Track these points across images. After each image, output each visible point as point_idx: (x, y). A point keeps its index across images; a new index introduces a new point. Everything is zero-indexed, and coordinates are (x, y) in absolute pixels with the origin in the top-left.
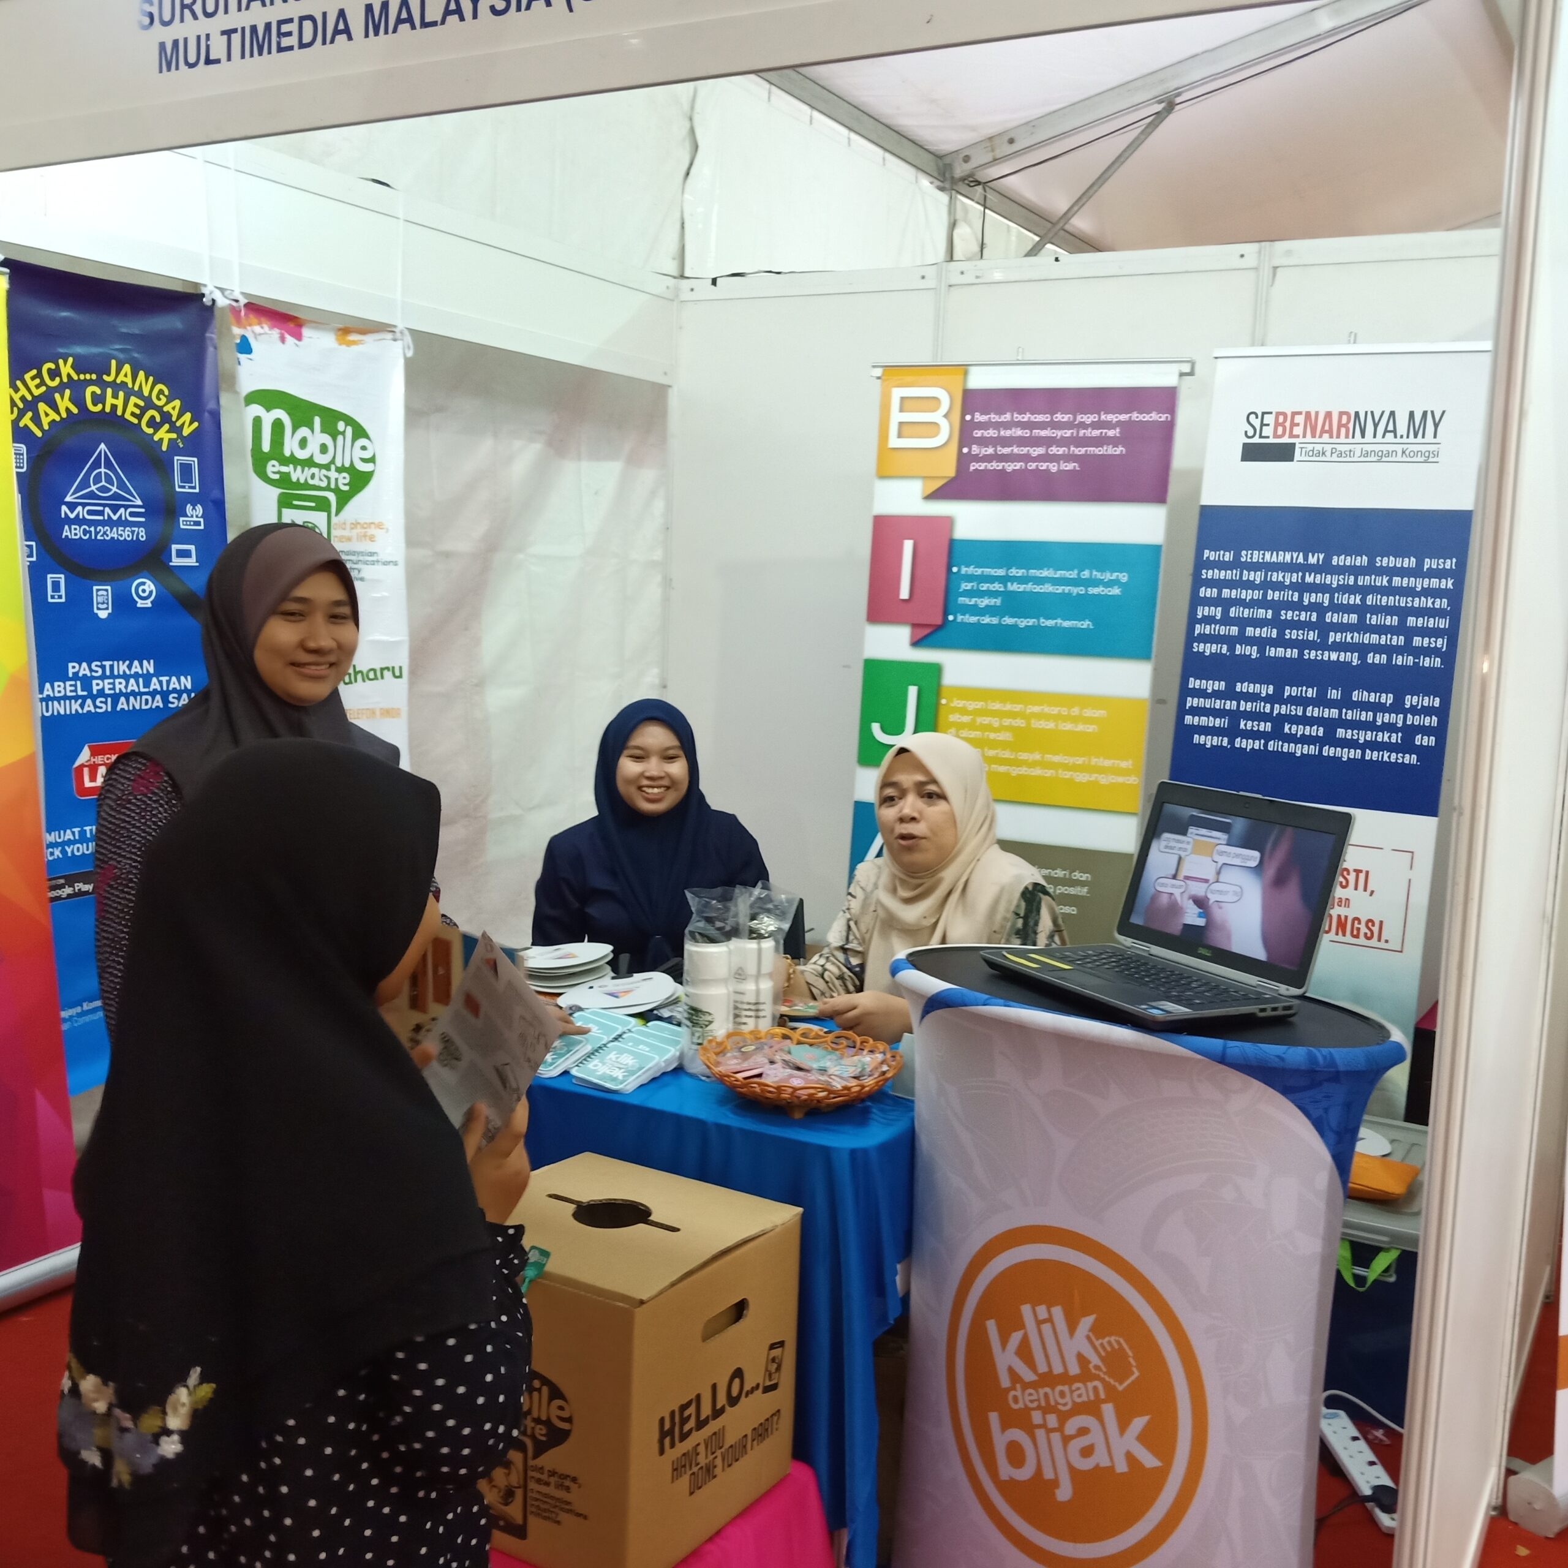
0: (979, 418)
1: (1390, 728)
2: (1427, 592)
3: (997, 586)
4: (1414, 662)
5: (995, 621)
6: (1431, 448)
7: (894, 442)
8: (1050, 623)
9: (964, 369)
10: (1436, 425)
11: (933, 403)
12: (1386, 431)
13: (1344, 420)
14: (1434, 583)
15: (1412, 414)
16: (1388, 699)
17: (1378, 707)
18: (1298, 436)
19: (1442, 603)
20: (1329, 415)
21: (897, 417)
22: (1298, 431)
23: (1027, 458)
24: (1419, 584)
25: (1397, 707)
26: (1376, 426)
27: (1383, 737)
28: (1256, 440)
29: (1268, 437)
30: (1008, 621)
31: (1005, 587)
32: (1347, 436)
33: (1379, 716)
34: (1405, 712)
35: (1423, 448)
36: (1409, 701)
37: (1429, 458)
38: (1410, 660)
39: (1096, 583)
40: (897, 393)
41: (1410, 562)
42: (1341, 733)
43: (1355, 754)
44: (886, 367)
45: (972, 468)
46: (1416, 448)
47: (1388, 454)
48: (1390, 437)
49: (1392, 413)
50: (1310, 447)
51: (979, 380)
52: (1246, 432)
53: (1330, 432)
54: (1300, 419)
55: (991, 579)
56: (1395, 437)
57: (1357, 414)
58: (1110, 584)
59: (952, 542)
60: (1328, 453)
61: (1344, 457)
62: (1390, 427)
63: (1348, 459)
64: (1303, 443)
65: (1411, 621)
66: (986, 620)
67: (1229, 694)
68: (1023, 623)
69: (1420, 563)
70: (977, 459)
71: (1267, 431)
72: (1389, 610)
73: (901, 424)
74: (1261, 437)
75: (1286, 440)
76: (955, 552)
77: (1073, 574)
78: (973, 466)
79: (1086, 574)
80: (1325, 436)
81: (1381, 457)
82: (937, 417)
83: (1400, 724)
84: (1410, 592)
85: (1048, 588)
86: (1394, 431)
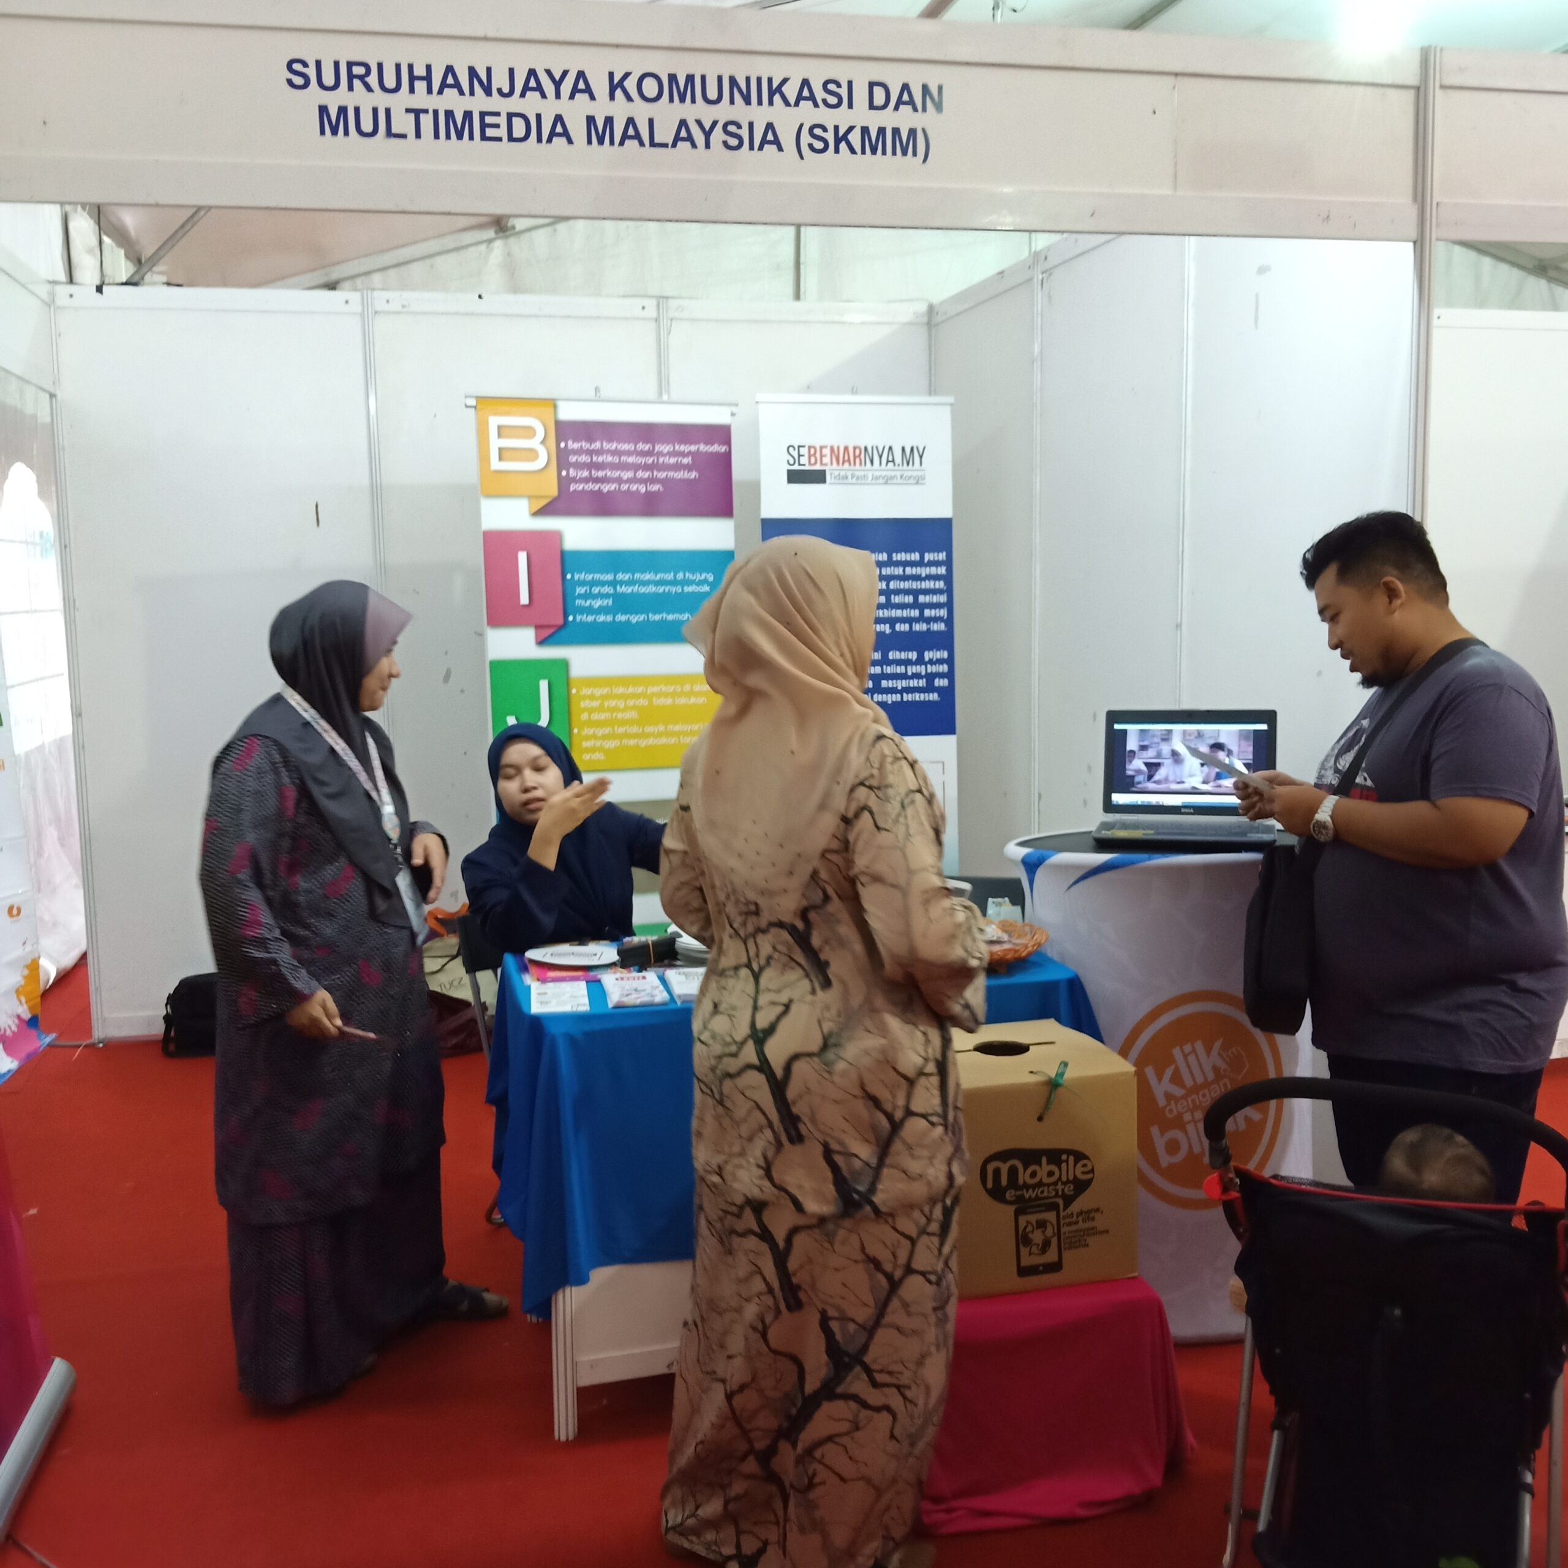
0: (572, 445)
1: (917, 676)
2: (929, 577)
3: (606, 589)
4: (927, 628)
5: (609, 618)
6: (920, 473)
7: (496, 465)
8: (657, 617)
9: (552, 403)
10: (921, 457)
11: (529, 432)
12: (888, 461)
13: (857, 453)
14: (933, 570)
15: (903, 449)
16: (913, 655)
17: (907, 662)
18: (826, 465)
19: (940, 584)
20: (846, 449)
21: (495, 444)
22: (826, 460)
23: (619, 481)
24: (924, 571)
25: (920, 661)
26: (881, 457)
27: (914, 683)
28: (796, 467)
29: (804, 465)
30: (621, 618)
31: (615, 589)
32: (861, 464)
33: (909, 668)
34: (926, 664)
35: (915, 474)
36: (928, 655)
37: (919, 481)
38: (924, 627)
39: (690, 583)
40: (494, 423)
41: (915, 556)
42: (884, 684)
43: (897, 697)
44: (479, 399)
45: (572, 489)
46: (909, 474)
47: (892, 478)
48: (891, 464)
49: (890, 448)
50: (837, 473)
51: (567, 412)
52: (788, 461)
53: (849, 460)
54: (827, 451)
55: (602, 583)
56: (894, 465)
57: (866, 449)
58: (700, 583)
59: (563, 553)
60: (850, 477)
61: (861, 480)
62: (890, 459)
63: (863, 482)
64: (832, 470)
65: (922, 599)
66: (602, 618)
68: (635, 619)
69: (922, 557)
70: (575, 481)
71: (804, 460)
72: (907, 592)
73: (500, 450)
74: (800, 465)
75: (818, 467)
76: (566, 561)
77: (670, 576)
78: (573, 487)
79: (680, 576)
80: (846, 464)
81: (887, 481)
82: (534, 443)
83: (923, 673)
84: (917, 578)
85: (652, 589)
86: (893, 461)
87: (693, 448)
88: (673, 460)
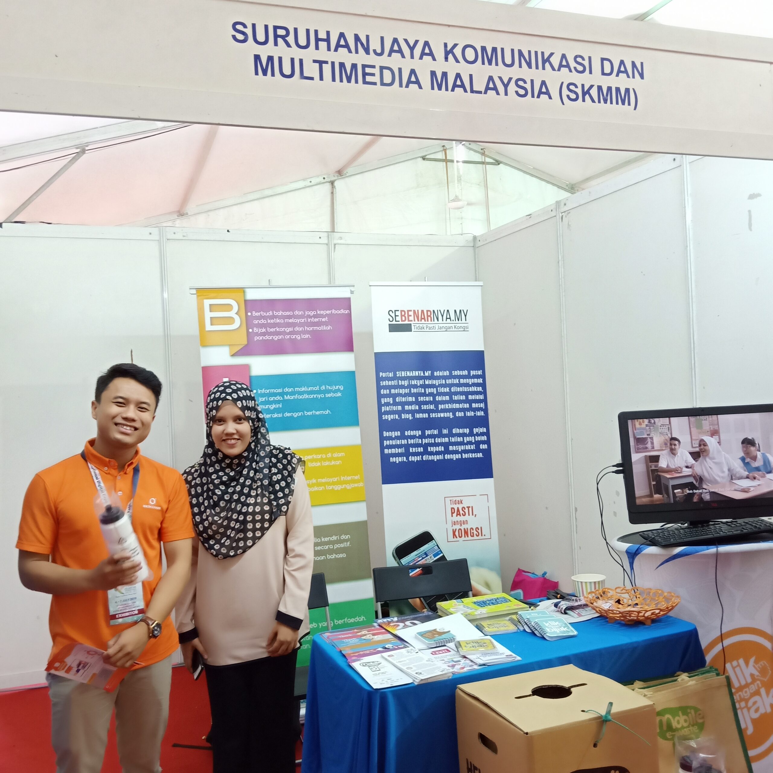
0: (255, 314)
1: (470, 443)
2: (474, 385)
3: (278, 398)
4: (474, 414)
5: (280, 415)
6: (465, 325)
7: (209, 327)
8: (309, 413)
9: (242, 290)
10: (465, 316)
11: (228, 307)
12: (447, 318)
13: (429, 314)
14: (476, 381)
15: (455, 311)
16: (467, 431)
17: (464, 435)
18: (412, 321)
19: (480, 389)
20: (422, 311)
21: (208, 315)
22: (411, 318)
23: (284, 333)
24: (471, 381)
25: (471, 434)
26: (442, 316)
27: (468, 447)
28: (394, 322)
29: (399, 321)
30: (288, 415)
31: (283, 398)
32: (431, 321)
33: (465, 438)
34: (474, 435)
35: (463, 325)
36: (476, 430)
37: (465, 329)
38: (472, 414)
39: (329, 391)
40: (207, 303)
41: (465, 373)
42: (451, 448)
43: (458, 456)
44: (198, 289)
45: (255, 339)
46: (460, 325)
47: (449, 328)
48: (448, 320)
49: (448, 311)
50: (418, 325)
51: (251, 295)
52: (389, 319)
53: (424, 318)
54: (411, 313)
55: (275, 395)
56: (451, 321)
57: (434, 311)
58: (336, 391)
59: (250, 377)
60: (425, 328)
61: (431, 329)
62: (448, 317)
63: (433, 330)
64: (415, 324)
65: (470, 397)
66: (276, 415)
67: (403, 437)
68: (296, 415)
69: (469, 373)
70: (257, 334)
71: (398, 318)
72: (461, 393)
73: (211, 318)
74: (396, 321)
75: (407, 322)
76: (253, 381)
77: (317, 388)
78: (256, 338)
79: (323, 387)
80: (423, 320)
81: (447, 329)
82: (232, 314)
83: (473, 441)
84: (467, 385)
85: (306, 396)
86: (450, 318)
87: (328, 312)
88: (316, 320)
